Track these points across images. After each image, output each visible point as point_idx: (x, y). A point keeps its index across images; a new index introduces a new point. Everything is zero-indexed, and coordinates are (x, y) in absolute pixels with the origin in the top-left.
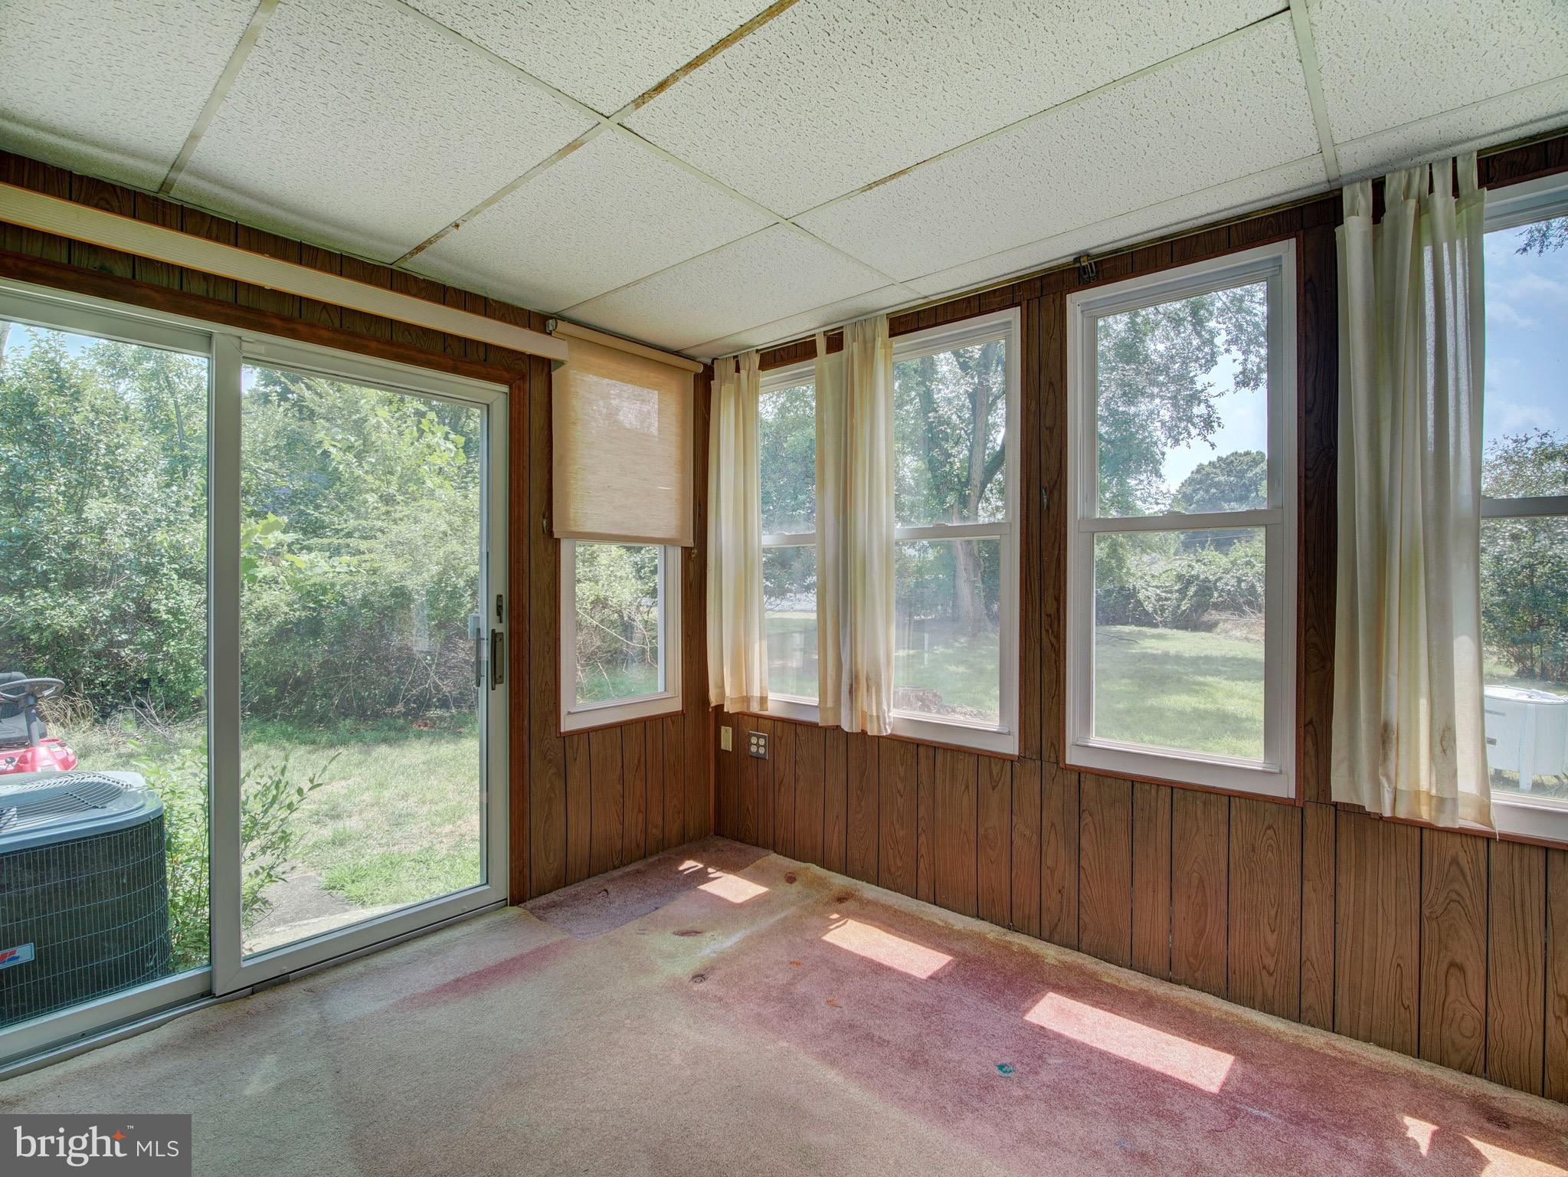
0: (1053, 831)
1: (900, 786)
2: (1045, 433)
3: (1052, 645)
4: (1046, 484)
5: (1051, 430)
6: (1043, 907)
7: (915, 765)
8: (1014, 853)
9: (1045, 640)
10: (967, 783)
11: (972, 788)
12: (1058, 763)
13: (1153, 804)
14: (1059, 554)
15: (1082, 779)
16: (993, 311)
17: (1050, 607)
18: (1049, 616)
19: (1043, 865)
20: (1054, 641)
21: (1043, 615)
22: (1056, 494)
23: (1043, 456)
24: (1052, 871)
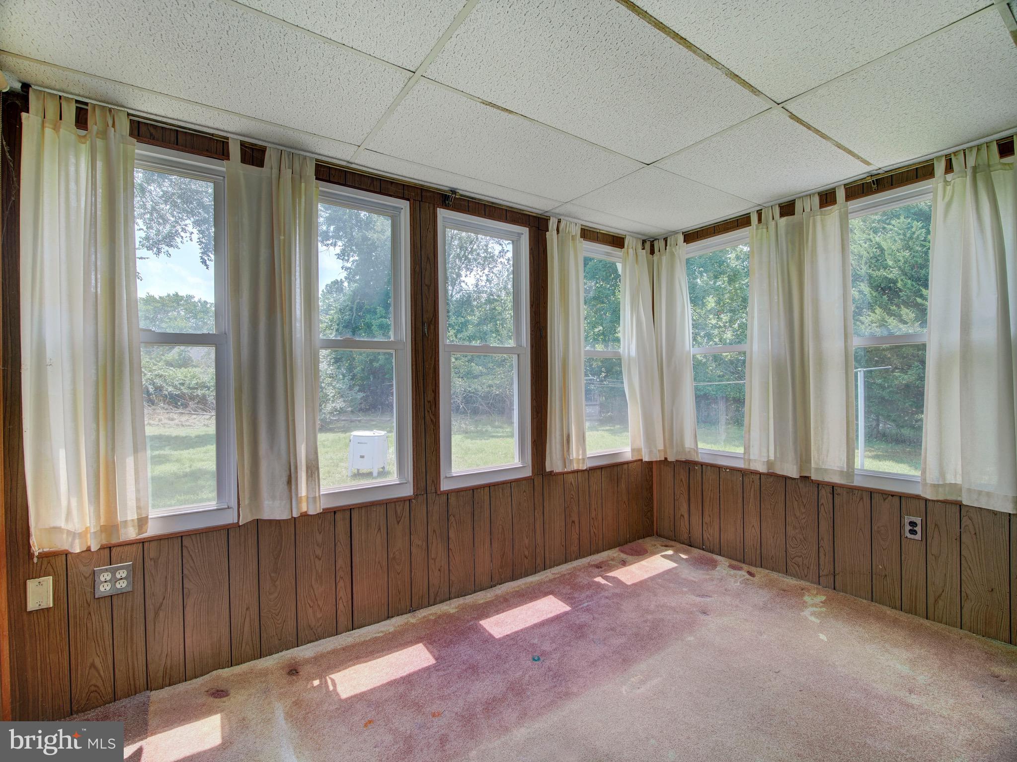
0: (435, 534)
1: (319, 552)
2: (425, 288)
3: (432, 420)
4: (425, 320)
5: (429, 287)
6: (430, 583)
7: (332, 529)
8: (413, 560)
9: (427, 418)
10: (379, 526)
11: (383, 530)
12: (436, 492)
13: (482, 498)
14: (435, 364)
15: (449, 497)
16: (391, 196)
17: (430, 397)
18: (429, 402)
19: (429, 558)
20: (432, 417)
21: (426, 401)
22: (432, 327)
23: (424, 302)
24: (434, 560)
